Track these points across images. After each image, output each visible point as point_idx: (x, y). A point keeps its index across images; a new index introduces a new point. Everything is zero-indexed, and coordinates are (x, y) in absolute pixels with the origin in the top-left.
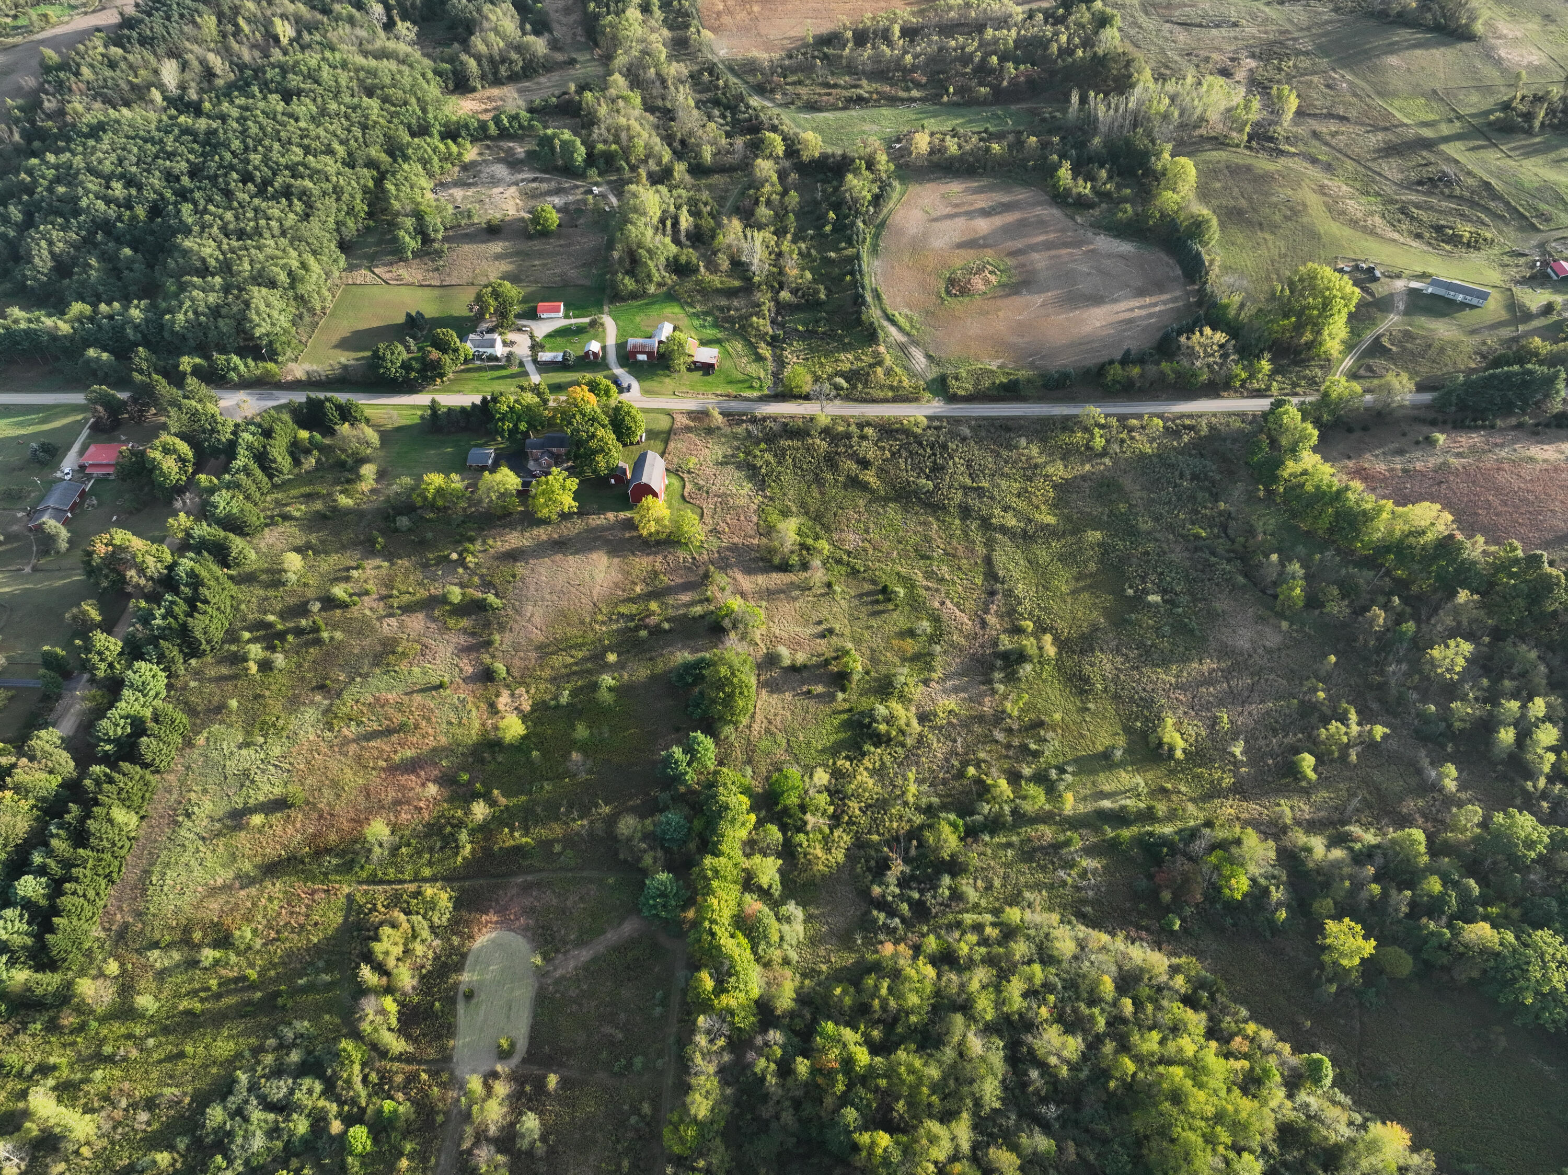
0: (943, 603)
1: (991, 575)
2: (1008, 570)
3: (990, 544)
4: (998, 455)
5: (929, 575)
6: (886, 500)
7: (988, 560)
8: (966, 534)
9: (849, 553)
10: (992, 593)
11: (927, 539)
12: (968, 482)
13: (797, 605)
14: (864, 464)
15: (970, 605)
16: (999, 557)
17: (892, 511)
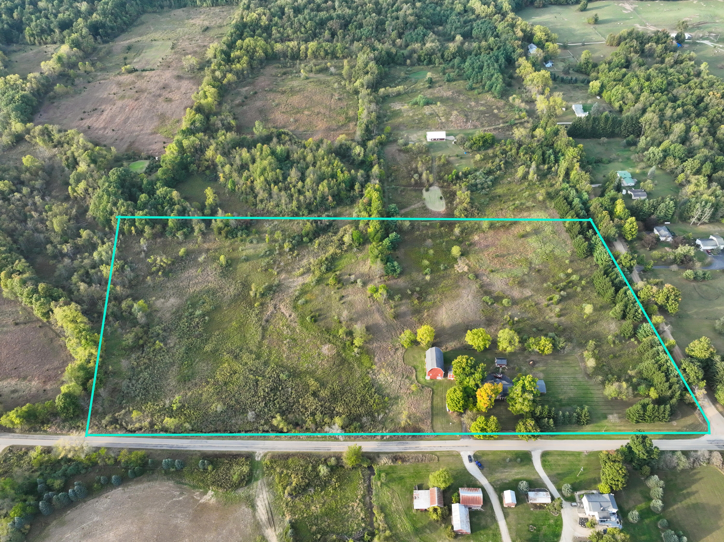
0: (290, 316)
1: (264, 329)
2: (256, 331)
3: (260, 346)
4: (236, 401)
5: (293, 330)
6: (306, 372)
7: (263, 337)
8: (270, 352)
9: (330, 341)
10: (267, 321)
11: (290, 348)
12: (260, 378)
13: (354, 311)
14: (315, 394)
15: (279, 315)
16: (258, 338)
17: (304, 366)
